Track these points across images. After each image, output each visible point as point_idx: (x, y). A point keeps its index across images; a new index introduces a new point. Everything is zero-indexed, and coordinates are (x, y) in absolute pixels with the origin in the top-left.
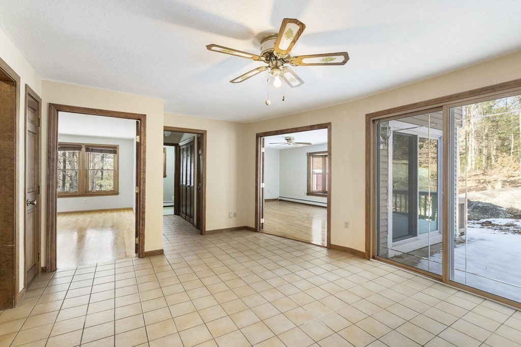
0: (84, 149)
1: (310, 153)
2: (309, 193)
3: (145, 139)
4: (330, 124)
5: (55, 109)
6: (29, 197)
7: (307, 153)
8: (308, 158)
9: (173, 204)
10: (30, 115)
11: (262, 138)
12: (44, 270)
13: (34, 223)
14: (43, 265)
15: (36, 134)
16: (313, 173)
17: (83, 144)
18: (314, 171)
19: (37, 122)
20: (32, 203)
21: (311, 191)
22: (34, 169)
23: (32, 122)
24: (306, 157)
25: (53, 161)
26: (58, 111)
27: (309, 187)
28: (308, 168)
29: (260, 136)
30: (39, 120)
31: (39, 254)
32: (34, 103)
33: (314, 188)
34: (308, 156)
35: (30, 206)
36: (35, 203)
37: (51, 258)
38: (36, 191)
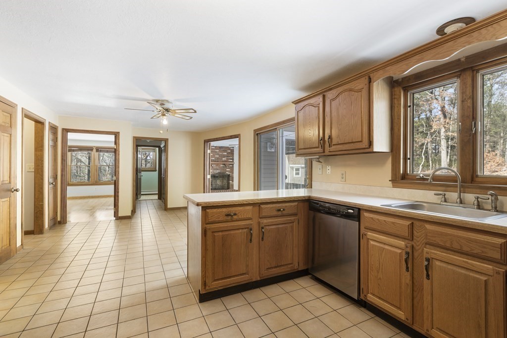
0: (94, 150)
3: (119, 147)
4: (239, 135)
5: (66, 131)
6: (51, 180)
9: (157, 192)
10: (51, 136)
11: (208, 143)
12: (60, 223)
13: (54, 195)
14: (59, 219)
15: (55, 147)
17: (94, 147)
19: (55, 140)
20: (52, 184)
22: (54, 166)
23: (53, 140)
25: (65, 161)
26: (67, 132)
29: (207, 141)
30: (57, 138)
31: (57, 213)
32: (54, 129)
35: (52, 185)
36: (54, 183)
37: (64, 216)
38: (55, 178)
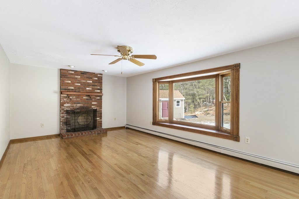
1: (156, 79)
2: (156, 122)
7: (153, 79)
8: (153, 84)
16: (159, 100)
18: (160, 99)
21: (157, 120)
24: (152, 83)
27: (155, 116)
28: (153, 95)
33: (161, 117)
34: (153, 82)
